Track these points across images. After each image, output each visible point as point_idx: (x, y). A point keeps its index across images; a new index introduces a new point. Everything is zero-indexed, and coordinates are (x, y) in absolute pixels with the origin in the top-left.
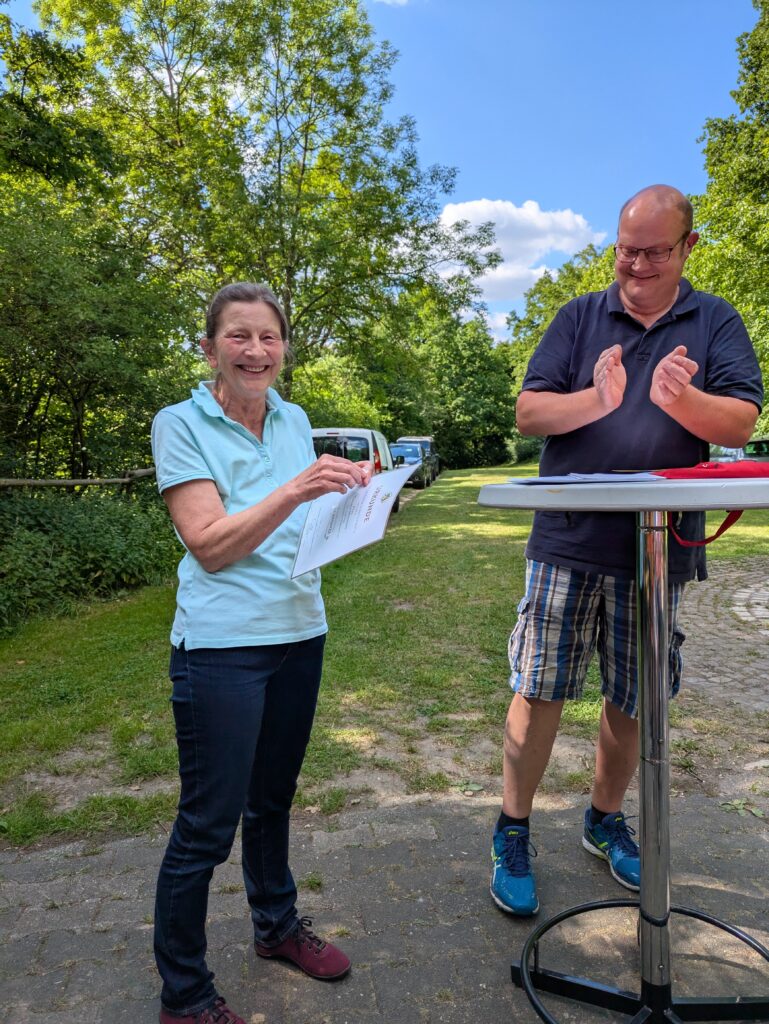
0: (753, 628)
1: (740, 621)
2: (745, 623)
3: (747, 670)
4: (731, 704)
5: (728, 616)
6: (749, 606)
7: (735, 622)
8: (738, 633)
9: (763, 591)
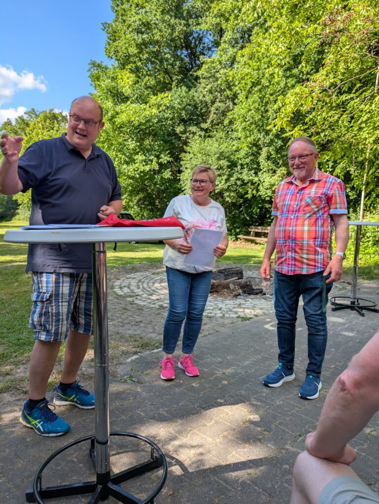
0: (123, 297)
2: (120, 296)
3: (123, 317)
4: (118, 333)
5: (112, 293)
6: (121, 288)
7: (116, 296)
8: (117, 300)
9: (126, 281)
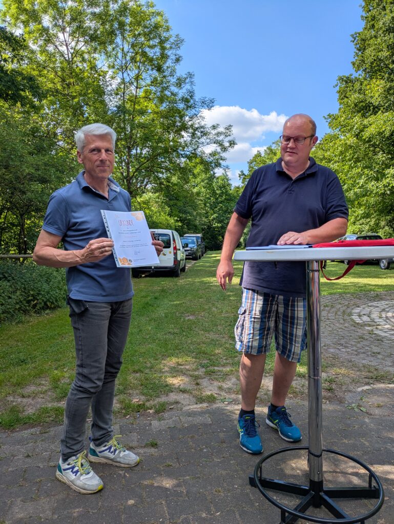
0: (361, 326)
1: (355, 323)
2: (358, 324)
3: (358, 345)
4: (351, 361)
5: (349, 320)
6: (360, 316)
7: (353, 323)
8: (354, 328)
9: (366, 308)
